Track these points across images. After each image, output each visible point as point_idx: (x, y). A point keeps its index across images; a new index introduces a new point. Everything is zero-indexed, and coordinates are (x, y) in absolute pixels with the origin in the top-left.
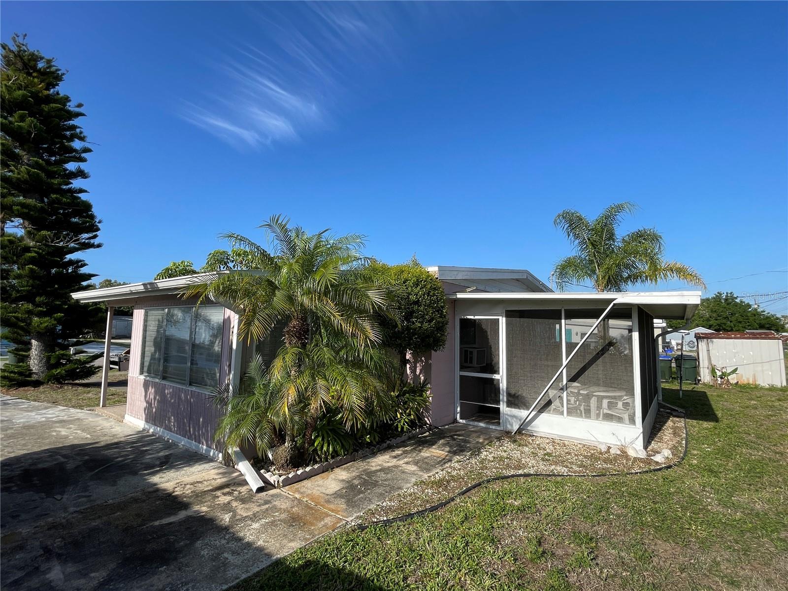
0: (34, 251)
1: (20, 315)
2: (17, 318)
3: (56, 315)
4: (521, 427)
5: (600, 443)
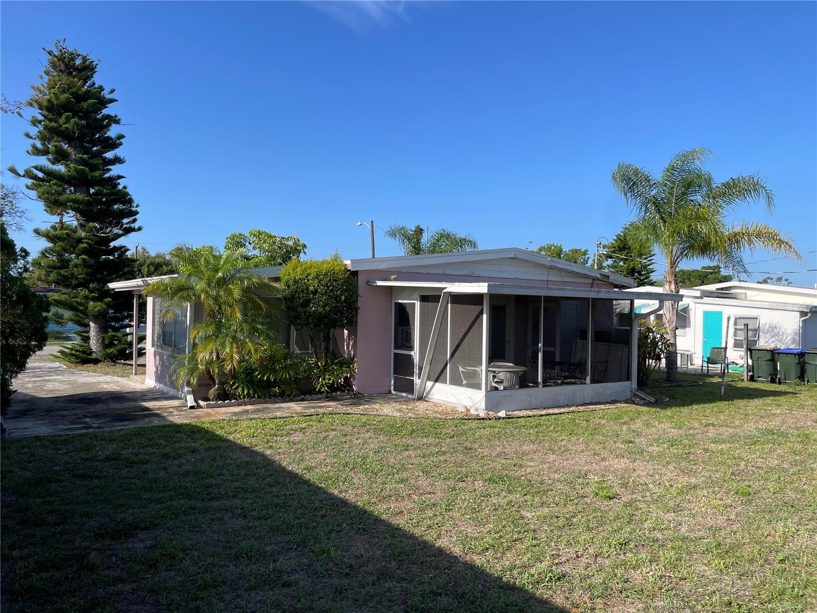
0: (85, 242)
1: (79, 300)
2: (77, 302)
3: (105, 300)
4: (424, 395)
5: (463, 406)
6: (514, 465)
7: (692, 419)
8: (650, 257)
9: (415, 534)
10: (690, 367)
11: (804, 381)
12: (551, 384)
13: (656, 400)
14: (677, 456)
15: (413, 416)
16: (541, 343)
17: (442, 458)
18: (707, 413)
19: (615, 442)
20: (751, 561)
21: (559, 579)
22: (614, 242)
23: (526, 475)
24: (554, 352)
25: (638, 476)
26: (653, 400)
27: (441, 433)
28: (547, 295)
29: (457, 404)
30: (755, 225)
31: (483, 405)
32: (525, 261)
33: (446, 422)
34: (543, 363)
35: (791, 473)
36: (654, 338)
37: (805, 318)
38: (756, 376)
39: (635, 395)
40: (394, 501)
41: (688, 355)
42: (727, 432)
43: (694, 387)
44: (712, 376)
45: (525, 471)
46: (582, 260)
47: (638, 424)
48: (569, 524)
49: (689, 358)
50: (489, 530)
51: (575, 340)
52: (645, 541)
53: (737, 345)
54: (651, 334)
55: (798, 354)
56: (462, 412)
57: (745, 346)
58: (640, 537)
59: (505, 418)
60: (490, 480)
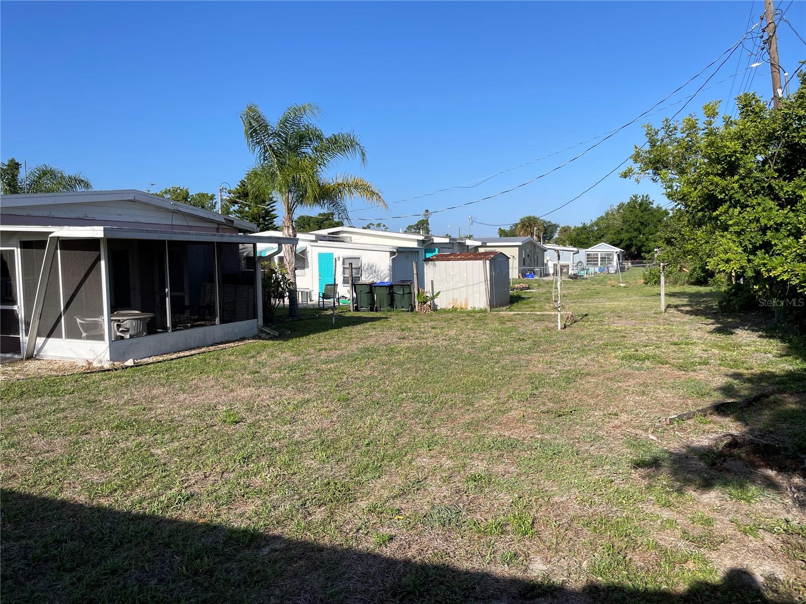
4: (35, 353)
5: (84, 359)
6: (144, 410)
7: (309, 347)
8: (272, 203)
9: (33, 493)
10: (309, 302)
11: (393, 308)
12: (180, 328)
13: (280, 334)
14: (294, 379)
15: (22, 377)
16: (167, 288)
17: (61, 415)
18: (321, 341)
19: (243, 374)
20: (346, 449)
21: (188, 499)
22: (238, 187)
23: (156, 416)
24: (183, 298)
25: (262, 400)
26: (277, 334)
27: (58, 391)
28: (170, 239)
29: (75, 358)
30: (353, 178)
31: (108, 357)
32: (147, 204)
33: (64, 379)
34: (171, 308)
35: (379, 379)
36: (277, 278)
37: (394, 257)
38: (359, 306)
39: (262, 331)
40: (4, 467)
41: (307, 292)
42: (334, 354)
43: (311, 320)
44: (326, 310)
45: (155, 413)
46: (210, 205)
47: (264, 356)
48: (199, 452)
49: (308, 295)
50: (117, 473)
51: (203, 284)
52: (265, 451)
53: (345, 281)
54: (274, 275)
55: (388, 286)
56: (82, 366)
57: (350, 282)
58: (261, 449)
59: (133, 366)
60: (117, 427)
